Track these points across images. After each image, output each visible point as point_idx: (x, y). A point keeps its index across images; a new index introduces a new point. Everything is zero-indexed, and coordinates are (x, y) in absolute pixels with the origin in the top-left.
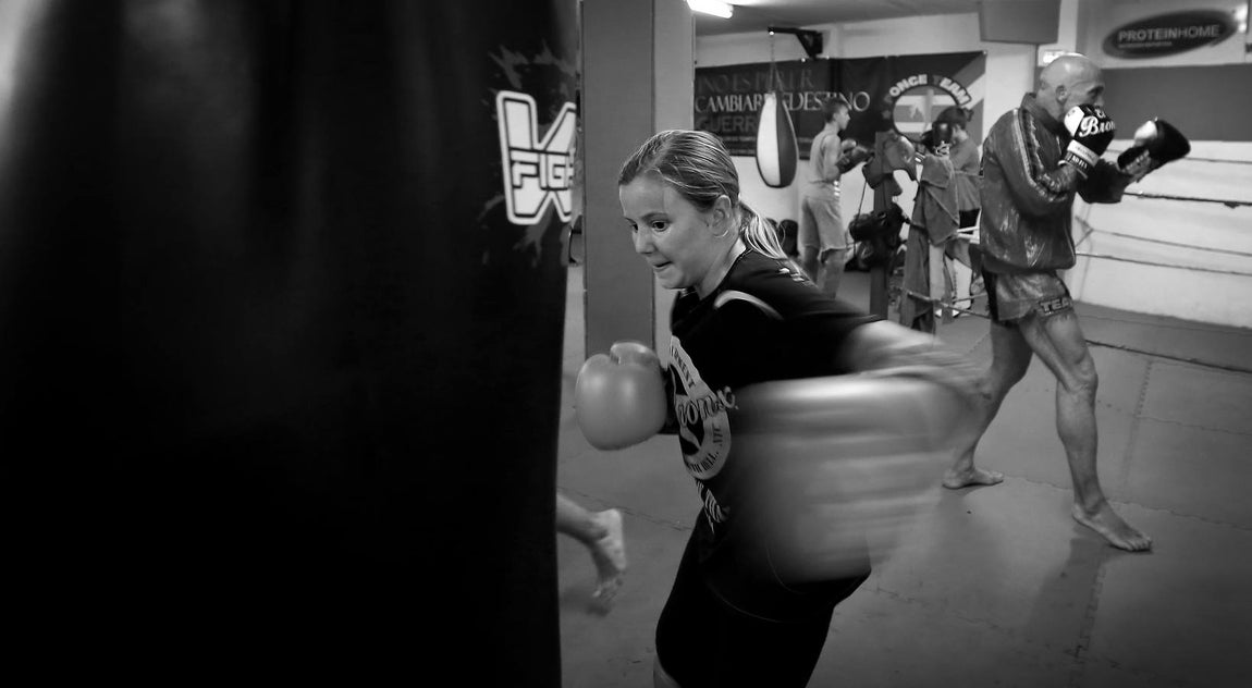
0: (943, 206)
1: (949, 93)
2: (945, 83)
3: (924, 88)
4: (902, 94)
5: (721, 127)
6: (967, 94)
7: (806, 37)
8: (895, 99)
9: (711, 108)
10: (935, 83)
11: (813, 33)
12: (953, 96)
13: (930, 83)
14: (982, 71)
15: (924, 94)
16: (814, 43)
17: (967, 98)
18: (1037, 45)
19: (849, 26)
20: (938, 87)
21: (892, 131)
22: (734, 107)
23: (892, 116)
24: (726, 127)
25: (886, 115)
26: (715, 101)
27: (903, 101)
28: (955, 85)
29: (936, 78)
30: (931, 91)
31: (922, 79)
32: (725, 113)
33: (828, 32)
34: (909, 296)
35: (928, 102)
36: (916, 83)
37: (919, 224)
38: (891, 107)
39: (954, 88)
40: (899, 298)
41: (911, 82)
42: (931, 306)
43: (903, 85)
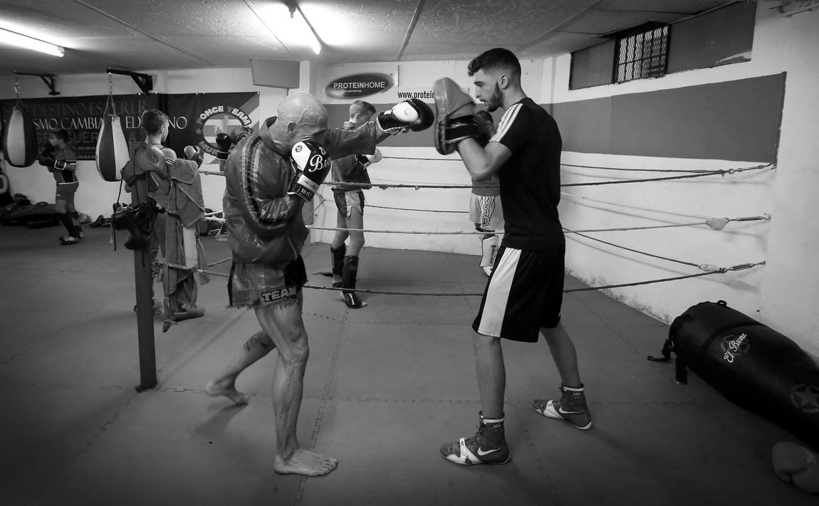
0: (190, 197)
1: (238, 118)
2: (235, 111)
3: (222, 115)
4: (208, 118)
5: (82, 139)
6: (249, 119)
7: (140, 78)
8: (204, 121)
9: (73, 125)
10: (229, 111)
11: (145, 76)
12: (240, 120)
13: (226, 111)
14: (257, 105)
15: (222, 118)
16: (146, 83)
17: (249, 121)
18: (288, 89)
19: (171, 73)
20: (231, 113)
21: (203, 142)
22: (91, 125)
23: (202, 132)
24: (86, 140)
25: (198, 131)
26: (76, 121)
27: (209, 123)
28: (241, 112)
29: (229, 108)
30: (226, 117)
31: (221, 109)
32: (84, 130)
33: (157, 75)
34: (169, 267)
35: (225, 123)
36: (217, 111)
37: (174, 212)
38: (202, 127)
39: (241, 115)
40: (161, 271)
41: (213, 110)
42: (190, 273)
43: (208, 112)
